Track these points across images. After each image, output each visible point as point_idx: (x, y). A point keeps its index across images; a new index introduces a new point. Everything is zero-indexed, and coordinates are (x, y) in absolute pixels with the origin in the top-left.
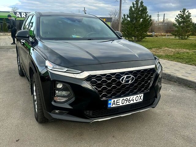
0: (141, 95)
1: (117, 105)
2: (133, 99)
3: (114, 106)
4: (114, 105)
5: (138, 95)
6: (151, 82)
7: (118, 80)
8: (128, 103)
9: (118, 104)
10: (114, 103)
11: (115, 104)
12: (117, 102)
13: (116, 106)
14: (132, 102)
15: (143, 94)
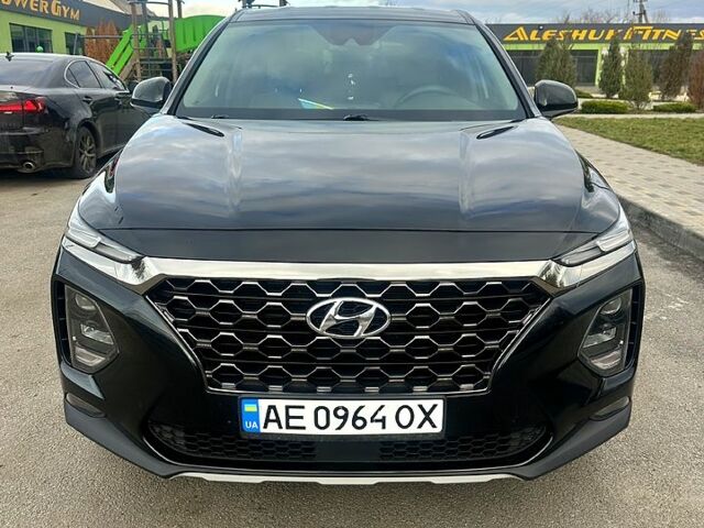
0: (428, 405)
1: (288, 427)
2: (379, 417)
3: (273, 428)
4: (276, 424)
5: (413, 404)
6: (502, 346)
7: (296, 317)
8: (349, 430)
9: (293, 422)
10: (272, 416)
11: (277, 420)
12: (288, 417)
13: (284, 431)
14: (373, 429)
15: (440, 403)
